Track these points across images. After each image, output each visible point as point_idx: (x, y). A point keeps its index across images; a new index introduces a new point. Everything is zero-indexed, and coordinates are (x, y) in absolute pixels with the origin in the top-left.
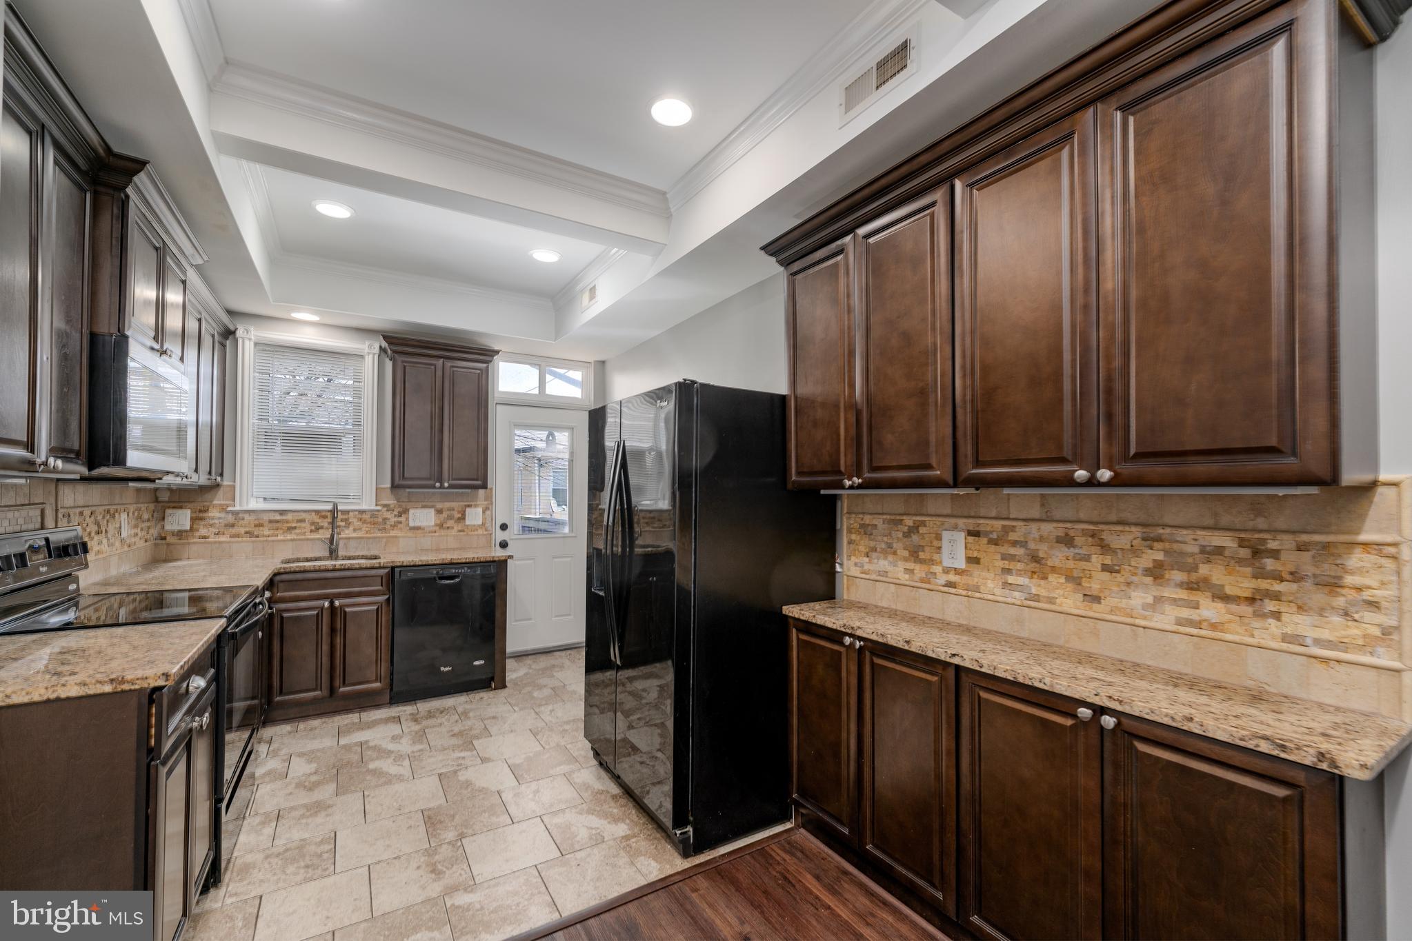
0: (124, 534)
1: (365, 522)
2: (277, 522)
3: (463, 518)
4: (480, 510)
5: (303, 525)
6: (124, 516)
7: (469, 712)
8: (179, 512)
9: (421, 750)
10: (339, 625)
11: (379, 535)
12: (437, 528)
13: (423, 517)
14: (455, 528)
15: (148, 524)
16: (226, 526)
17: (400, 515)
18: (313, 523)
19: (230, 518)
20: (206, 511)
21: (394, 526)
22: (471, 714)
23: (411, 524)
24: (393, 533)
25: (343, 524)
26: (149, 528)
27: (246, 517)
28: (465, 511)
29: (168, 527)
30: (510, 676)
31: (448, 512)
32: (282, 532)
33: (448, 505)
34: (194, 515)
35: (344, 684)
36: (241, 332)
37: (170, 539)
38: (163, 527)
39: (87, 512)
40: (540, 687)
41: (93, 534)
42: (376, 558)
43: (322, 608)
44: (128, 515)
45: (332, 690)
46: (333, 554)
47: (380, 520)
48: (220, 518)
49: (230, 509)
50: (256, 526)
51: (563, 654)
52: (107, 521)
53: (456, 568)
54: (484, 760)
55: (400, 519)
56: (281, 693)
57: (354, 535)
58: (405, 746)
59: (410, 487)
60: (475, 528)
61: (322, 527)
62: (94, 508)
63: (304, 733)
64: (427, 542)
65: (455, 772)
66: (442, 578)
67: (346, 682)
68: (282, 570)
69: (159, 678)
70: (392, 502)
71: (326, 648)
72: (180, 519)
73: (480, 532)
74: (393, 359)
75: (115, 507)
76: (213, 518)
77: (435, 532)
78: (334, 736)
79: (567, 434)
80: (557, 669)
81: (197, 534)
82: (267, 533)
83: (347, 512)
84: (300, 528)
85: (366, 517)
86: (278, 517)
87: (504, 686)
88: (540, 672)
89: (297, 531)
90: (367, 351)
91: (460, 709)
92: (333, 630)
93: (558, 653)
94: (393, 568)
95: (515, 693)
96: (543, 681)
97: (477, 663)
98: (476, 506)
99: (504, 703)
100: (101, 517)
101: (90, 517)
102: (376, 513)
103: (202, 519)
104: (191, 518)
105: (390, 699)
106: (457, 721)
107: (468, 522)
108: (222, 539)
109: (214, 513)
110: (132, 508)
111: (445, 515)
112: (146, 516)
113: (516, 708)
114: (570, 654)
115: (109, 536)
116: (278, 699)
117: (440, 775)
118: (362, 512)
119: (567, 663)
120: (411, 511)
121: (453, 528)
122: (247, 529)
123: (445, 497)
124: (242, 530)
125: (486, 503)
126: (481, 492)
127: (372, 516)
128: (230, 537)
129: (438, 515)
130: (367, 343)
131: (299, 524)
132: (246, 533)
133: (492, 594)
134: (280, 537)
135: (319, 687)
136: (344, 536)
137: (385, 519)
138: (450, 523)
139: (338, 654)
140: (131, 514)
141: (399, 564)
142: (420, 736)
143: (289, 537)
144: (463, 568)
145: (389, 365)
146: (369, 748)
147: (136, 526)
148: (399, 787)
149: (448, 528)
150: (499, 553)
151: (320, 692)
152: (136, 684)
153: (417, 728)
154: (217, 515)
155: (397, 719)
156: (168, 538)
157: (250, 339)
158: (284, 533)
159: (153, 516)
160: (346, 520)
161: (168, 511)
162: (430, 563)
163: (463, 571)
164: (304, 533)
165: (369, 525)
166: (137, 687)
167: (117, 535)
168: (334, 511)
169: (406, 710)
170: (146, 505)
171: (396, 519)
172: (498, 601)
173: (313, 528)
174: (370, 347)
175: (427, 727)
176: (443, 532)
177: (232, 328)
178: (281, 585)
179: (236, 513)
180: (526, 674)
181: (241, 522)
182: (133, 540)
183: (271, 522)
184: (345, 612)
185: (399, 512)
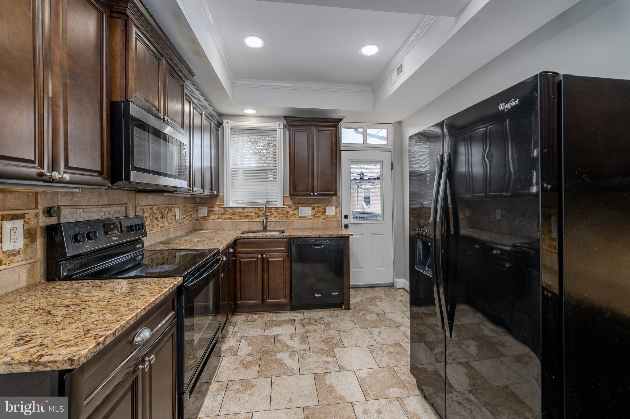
0: (177, 218)
1: (279, 213)
2: (241, 213)
3: (325, 212)
4: (333, 208)
5: (252, 214)
6: (177, 210)
7: (331, 324)
8: (203, 208)
9: (304, 350)
10: (266, 267)
11: (286, 220)
12: (312, 217)
13: (306, 211)
14: (321, 217)
15: (191, 213)
16: (221, 214)
17: (295, 210)
18: (256, 214)
19: (223, 211)
20: (213, 207)
21: (292, 216)
22: (332, 326)
23: (300, 215)
24: (292, 219)
25: (269, 214)
26: (191, 215)
27: (229, 210)
28: (326, 208)
29: (199, 215)
30: (353, 301)
31: (318, 209)
32: (243, 217)
33: (317, 205)
34: (209, 209)
35: (269, 298)
36: (225, 123)
37: (201, 220)
38: (198, 214)
39: (155, 208)
40: (371, 312)
41: (159, 218)
42: (284, 232)
43: (258, 258)
44: (179, 209)
45: (263, 300)
46: (265, 229)
47: (286, 212)
48: (219, 211)
49: (222, 206)
50: (233, 214)
51: (380, 289)
52: (168, 212)
53: (322, 240)
54: (342, 369)
55: (295, 212)
56: (241, 299)
57: (274, 220)
58: (295, 344)
59: (298, 196)
60: (331, 217)
61: (260, 216)
62: (159, 206)
63: (250, 323)
64: (308, 224)
65: (324, 374)
66: (315, 245)
67: (270, 298)
68: (240, 238)
69: (66, 362)
70: (291, 203)
71: (260, 278)
72: (204, 211)
73: (334, 219)
74: (289, 131)
75: (172, 206)
76: (216, 211)
77: (311, 219)
78: (263, 328)
79: (379, 165)
80: (378, 300)
81: (210, 218)
82: (237, 218)
83: (271, 208)
84: (251, 216)
85: (279, 211)
86: (242, 211)
87: (349, 308)
88: (369, 301)
89: (249, 217)
90: (277, 127)
91: (326, 321)
92: (263, 270)
93: (377, 288)
94: (290, 238)
95: (356, 314)
96: (372, 308)
97: (334, 294)
98: (331, 206)
99: (350, 321)
100: (163, 210)
101: (157, 210)
102: (283, 209)
103: (212, 211)
104: (208, 210)
105: (291, 308)
106: (324, 330)
107: (327, 214)
108: (220, 220)
109: (216, 208)
110: (181, 206)
111: (316, 210)
112: (190, 210)
113: (358, 326)
114: (384, 290)
115: (169, 219)
116: (239, 302)
117: (315, 375)
118: (277, 208)
119: (384, 296)
120: (300, 208)
121: (320, 217)
122: (229, 216)
123: (316, 201)
124: (228, 216)
125: (337, 204)
126: (334, 198)
127: (282, 210)
128: (223, 219)
129: (313, 210)
130: (278, 123)
131: (250, 214)
132: (229, 218)
133: (341, 255)
134: (243, 220)
135: (257, 298)
136: (270, 220)
137: (288, 212)
138: (319, 214)
139: (266, 282)
140: (181, 209)
141: (293, 237)
142: (304, 338)
143: (246, 220)
144: (326, 240)
145: (287, 133)
146: (278, 341)
147: (184, 214)
148: (291, 379)
149: (318, 217)
150: (344, 232)
151: (258, 301)
152: (48, 366)
153: (303, 330)
154: (218, 209)
155: (293, 322)
156: (199, 220)
157: (228, 126)
158: (244, 218)
159: (193, 210)
160: (270, 212)
161: (200, 207)
162: (308, 236)
163: (326, 242)
164: (253, 218)
165: (280, 215)
166: (49, 369)
167: (173, 218)
168: (265, 208)
169: (297, 315)
170: (189, 205)
171: (293, 212)
172: (345, 260)
173: (256, 216)
174: (279, 125)
175: (309, 332)
176: (316, 219)
177: (221, 122)
178: (239, 245)
179: (225, 208)
180: (361, 301)
181: (227, 213)
182: (183, 221)
183: (239, 213)
184: (268, 260)
185: (294, 208)
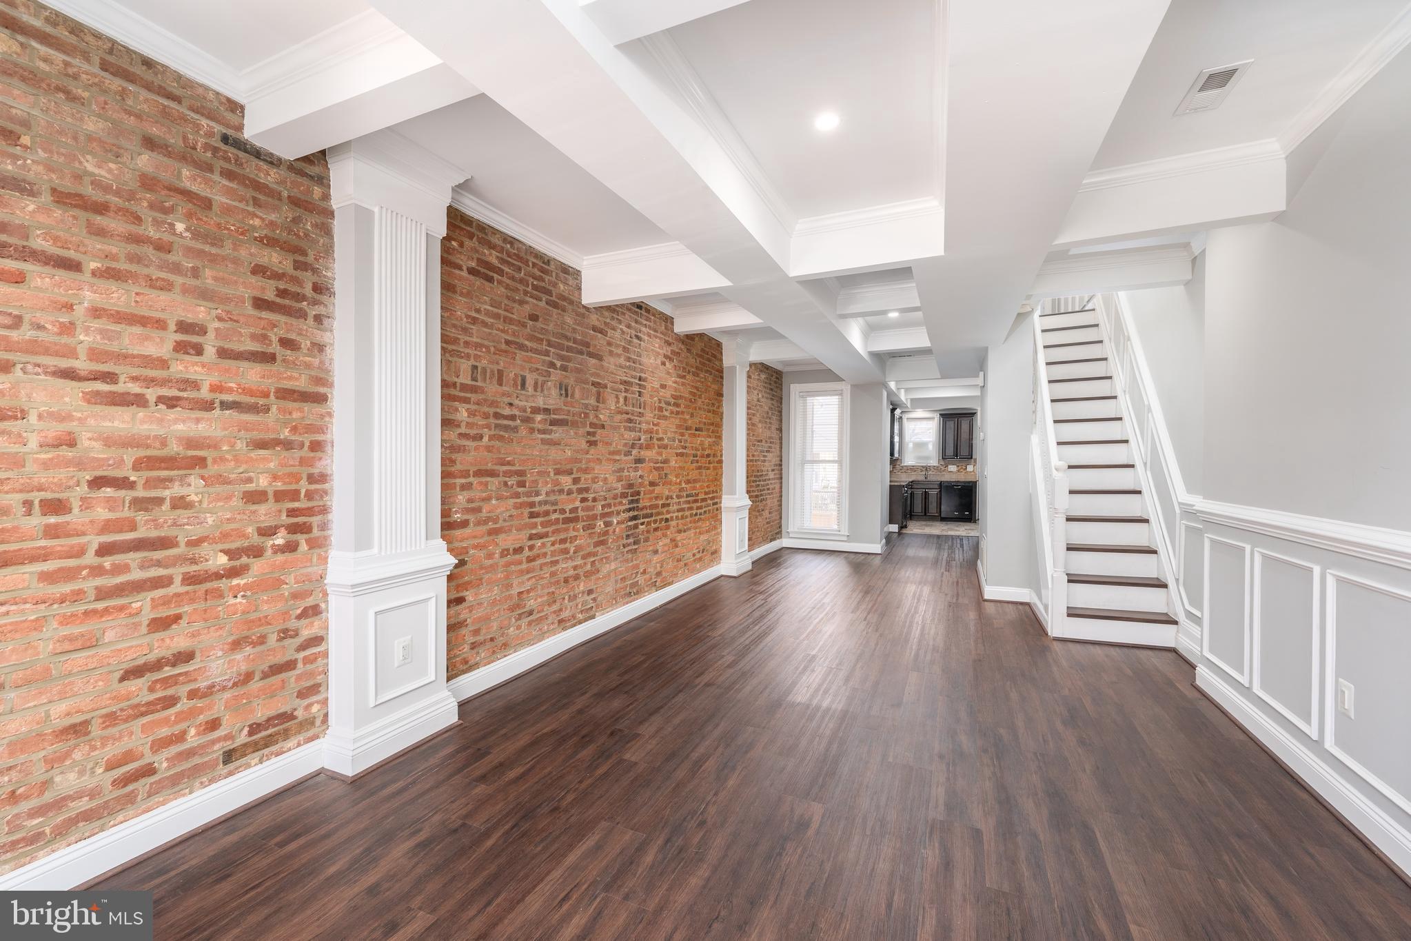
3: (965, 469)
4: (972, 466)
11: (939, 474)
12: (957, 472)
13: (952, 468)
17: (946, 467)
19: (901, 468)
20: (896, 466)
23: (949, 470)
24: (943, 473)
25: (929, 470)
28: (967, 466)
33: (960, 465)
35: (928, 512)
36: (903, 417)
43: (923, 491)
45: (925, 513)
46: (926, 478)
48: (898, 468)
49: (900, 465)
50: (907, 470)
53: (960, 483)
57: (932, 473)
59: (948, 459)
60: (971, 472)
64: (954, 476)
66: (955, 486)
70: (943, 463)
71: (924, 502)
82: (909, 472)
83: (930, 466)
84: (918, 471)
92: (925, 498)
97: (966, 513)
102: (938, 467)
105: (941, 518)
107: (968, 470)
108: (899, 473)
118: (934, 466)
120: (949, 466)
123: (959, 462)
124: (904, 471)
126: (972, 460)
129: (957, 467)
135: (922, 512)
136: (929, 473)
137: (941, 469)
138: (962, 470)
139: (927, 504)
143: (915, 473)
165: (936, 470)
171: (944, 469)
173: (921, 471)
184: (929, 493)
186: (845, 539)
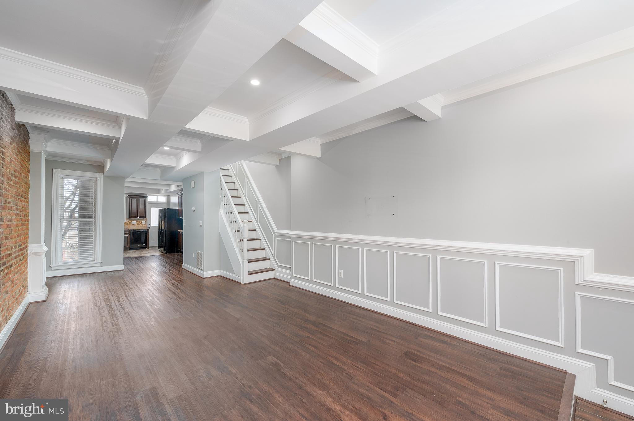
3: (142, 223)
13: (134, 223)
17: (130, 222)
24: (129, 225)
33: (139, 221)
53: (140, 230)
59: (132, 218)
60: (144, 225)
64: (135, 226)
66: (138, 232)
70: (129, 220)
74: (129, 198)
87: (148, 249)
98: (144, 221)
105: (130, 249)
120: (132, 222)
121: (140, 224)
123: (138, 220)
126: (145, 219)
129: (137, 222)
137: (127, 223)
141: (131, 230)
162: (136, 229)
163: (142, 231)
174: (125, 196)
176: (138, 225)
186: (99, 265)
